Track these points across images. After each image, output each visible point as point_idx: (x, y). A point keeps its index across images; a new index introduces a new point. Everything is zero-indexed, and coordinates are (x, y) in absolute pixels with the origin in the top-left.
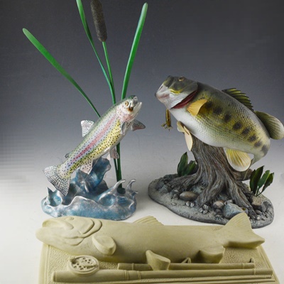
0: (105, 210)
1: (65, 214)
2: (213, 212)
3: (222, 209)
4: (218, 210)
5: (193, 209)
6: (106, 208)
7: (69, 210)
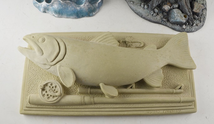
0: (78, 8)
1: (48, 10)
2: (161, 15)
3: (169, 12)
4: (165, 14)
5: (146, 10)
6: (79, 7)
7: (51, 7)
